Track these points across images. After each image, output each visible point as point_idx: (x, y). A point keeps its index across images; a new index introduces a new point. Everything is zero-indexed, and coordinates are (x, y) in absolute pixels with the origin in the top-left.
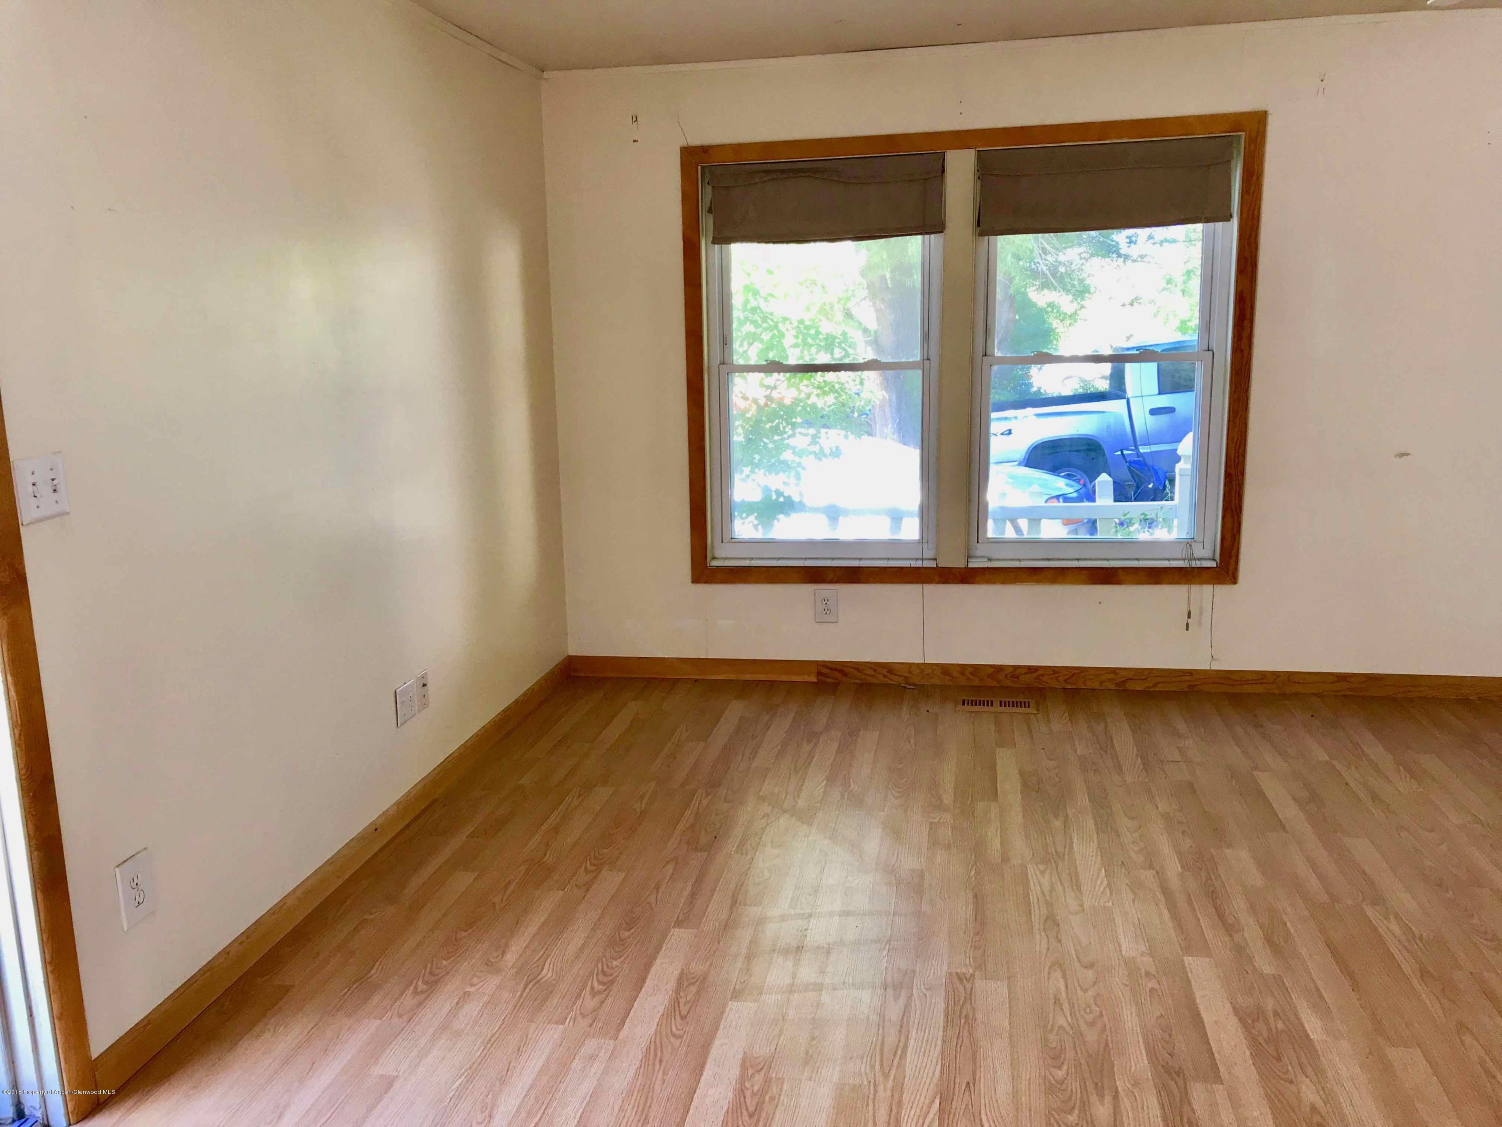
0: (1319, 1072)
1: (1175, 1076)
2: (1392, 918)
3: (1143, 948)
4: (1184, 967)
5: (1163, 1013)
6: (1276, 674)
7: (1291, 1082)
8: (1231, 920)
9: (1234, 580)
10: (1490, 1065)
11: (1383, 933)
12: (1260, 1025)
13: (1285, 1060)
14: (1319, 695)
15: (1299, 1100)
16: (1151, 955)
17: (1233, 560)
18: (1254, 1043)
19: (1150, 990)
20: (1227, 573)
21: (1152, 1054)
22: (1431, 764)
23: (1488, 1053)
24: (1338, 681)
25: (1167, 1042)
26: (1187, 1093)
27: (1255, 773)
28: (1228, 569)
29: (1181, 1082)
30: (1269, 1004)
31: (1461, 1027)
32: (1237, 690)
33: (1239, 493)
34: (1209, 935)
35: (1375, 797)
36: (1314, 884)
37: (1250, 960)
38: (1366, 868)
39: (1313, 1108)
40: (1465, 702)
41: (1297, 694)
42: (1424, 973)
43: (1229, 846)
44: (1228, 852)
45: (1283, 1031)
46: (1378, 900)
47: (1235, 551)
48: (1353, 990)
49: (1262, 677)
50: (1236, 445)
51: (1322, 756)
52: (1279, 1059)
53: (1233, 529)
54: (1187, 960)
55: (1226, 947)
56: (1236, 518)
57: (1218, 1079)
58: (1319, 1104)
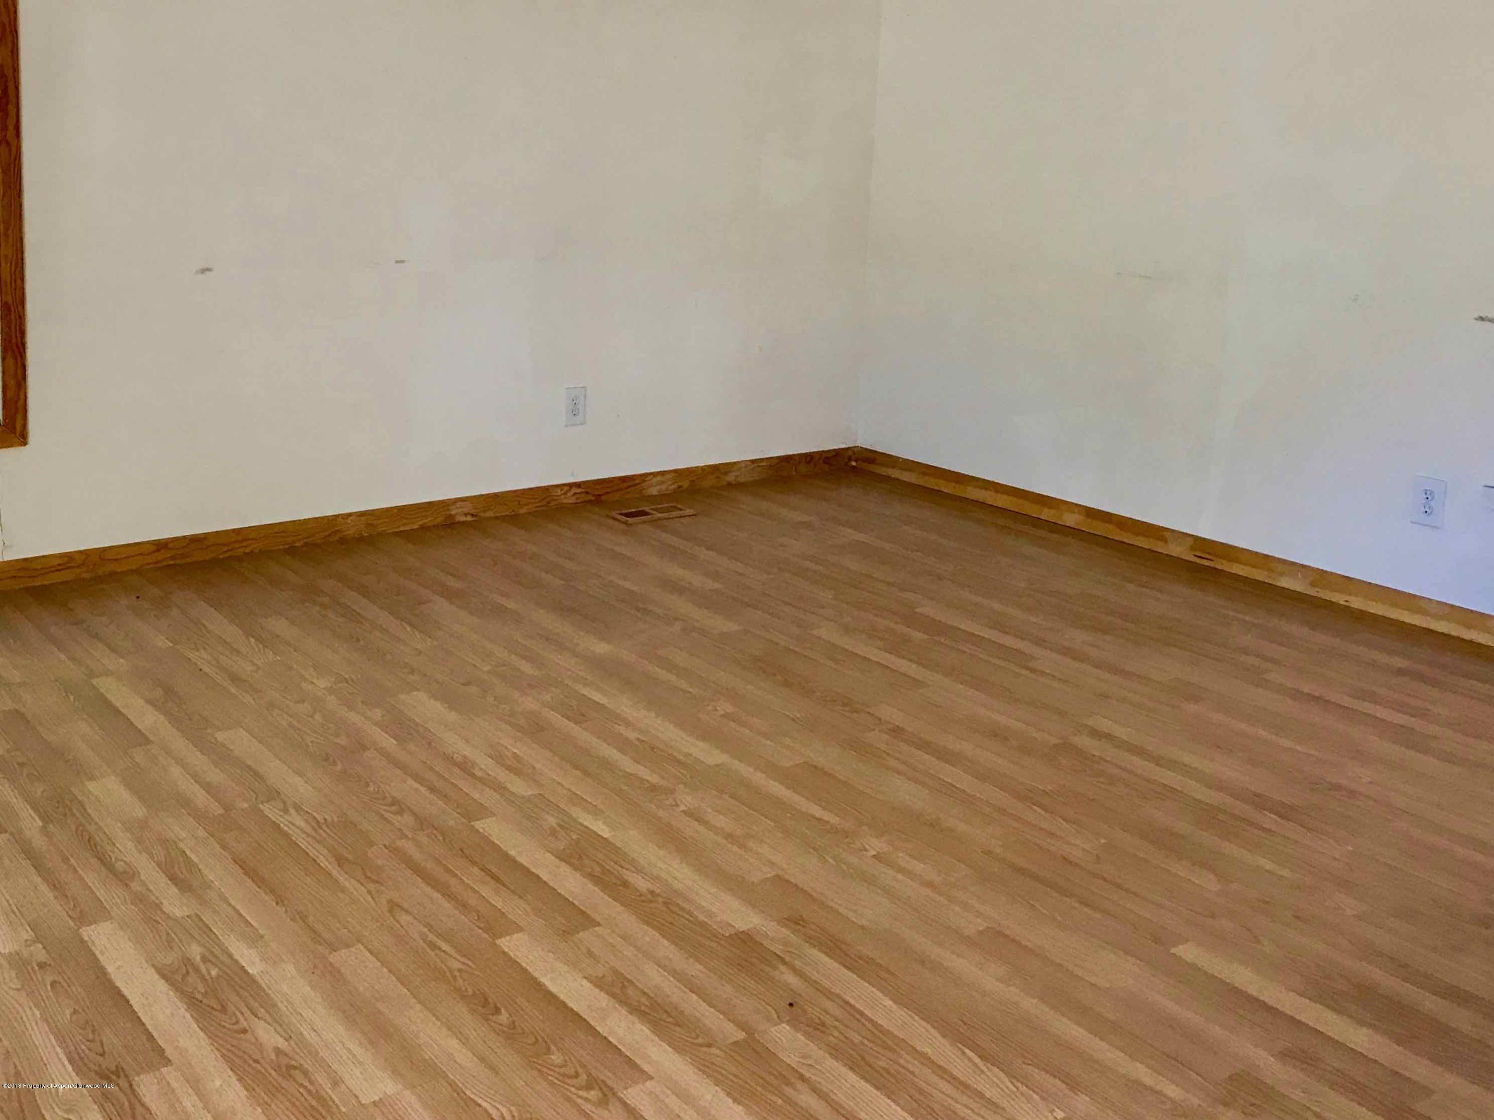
0: (269, 1005)
1: (114, 1077)
2: (292, 811)
3: (26, 934)
4: (82, 941)
5: (76, 1008)
6: (86, 554)
7: (244, 1031)
8: (120, 866)
9: (22, 439)
10: (431, 937)
11: (286, 828)
12: (192, 979)
13: (231, 1008)
14: (138, 572)
15: (261, 1047)
16: (38, 939)
17: (19, 417)
18: (193, 1003)
19: (51, 985)
20: (15, 433)
21: (78, 1063)
22: (279, 626)
23: (428, 925)
24: (158, 550)
25: (93, 1041)
26: (133, 1091)
27: (95, 681)
28: (15, 428)
29: (123, 1082)
30: (195, 952)
31: (393, 906)
32: (38, 582)
33: (20, 328)
34: (101, 893)
35: (235, 679)
36: (200, 797)
37: (158, 906)
38: (249, 763)
39: (278, 1051)
40: (291, 551)
41: (112, 574)
42: (341, 861)
43: (92, 778)
44: (91, 786)
45: (219, 976)
46: (273, 795)
47: (21, 402)
48: (277, 904)
49: (67, 560)
50: (11, 265)
51: (162, 642)
52: (224, 1010)
53: (16, 374)
54: (87, 933)
55: (125, 901)
56: (19, 358)
57: (168, 1062)
58: (281, 1043)
